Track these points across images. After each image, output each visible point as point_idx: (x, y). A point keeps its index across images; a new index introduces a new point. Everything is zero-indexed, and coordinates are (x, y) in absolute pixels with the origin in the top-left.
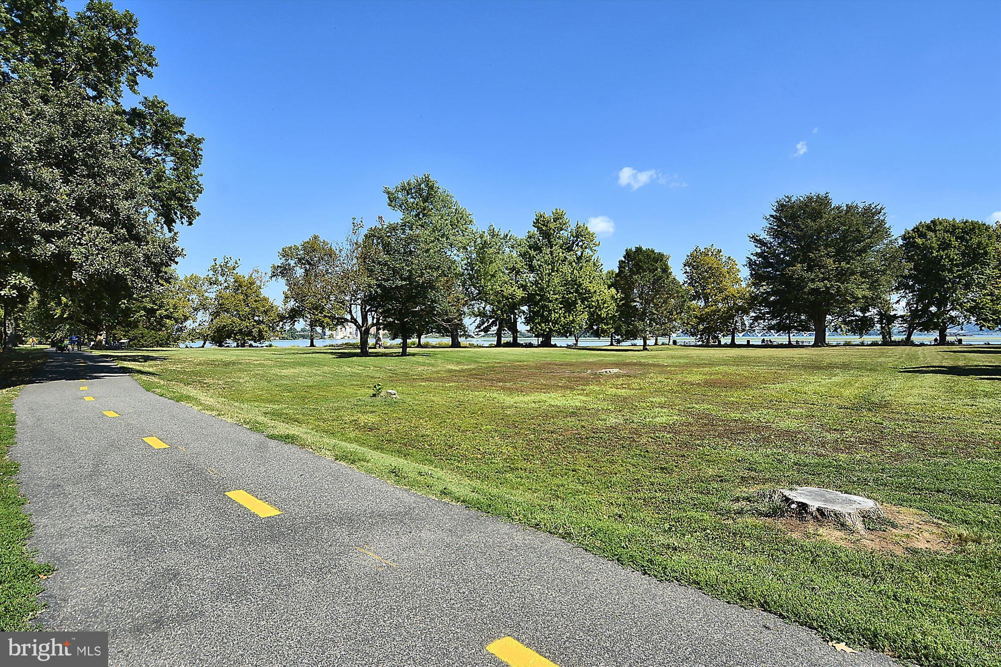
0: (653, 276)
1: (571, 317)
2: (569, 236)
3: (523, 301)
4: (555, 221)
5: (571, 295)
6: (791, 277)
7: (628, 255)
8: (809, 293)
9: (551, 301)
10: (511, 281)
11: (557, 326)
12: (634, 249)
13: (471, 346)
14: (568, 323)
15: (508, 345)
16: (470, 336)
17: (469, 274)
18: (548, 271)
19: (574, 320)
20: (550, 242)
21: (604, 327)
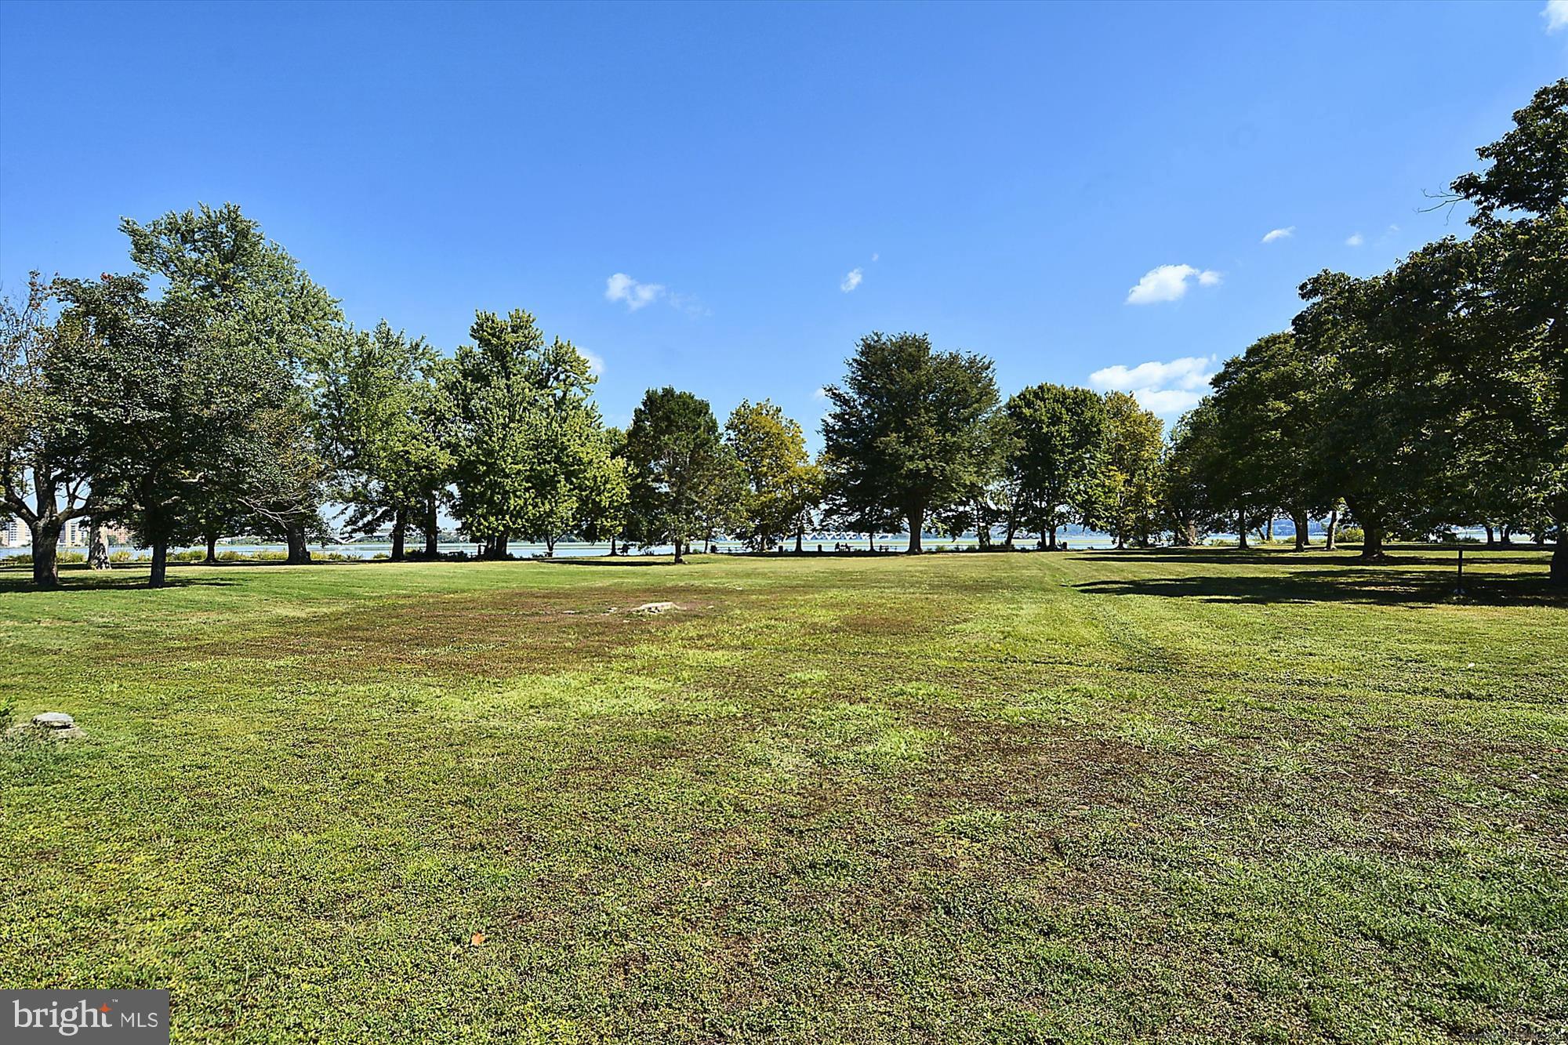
0: (694, 439)
1: (547, 506)
2: (542, 360)
3: (451, 475)
4: (513, 331)
5: (547, 466)
6: (883, 452)
7: (651, 400)
8: (907, 477)
9: (507, 476)
10: (425, 434)
11: (519, 521)
12: (660, 392)
13: (335, 560)
14: (541, 515)
15: (415, 557)
16: (330, 540)
17: (331, 416)
18: (501, 421)
19: (551, 510)
20: (504, 367)
21: (605, 523)
